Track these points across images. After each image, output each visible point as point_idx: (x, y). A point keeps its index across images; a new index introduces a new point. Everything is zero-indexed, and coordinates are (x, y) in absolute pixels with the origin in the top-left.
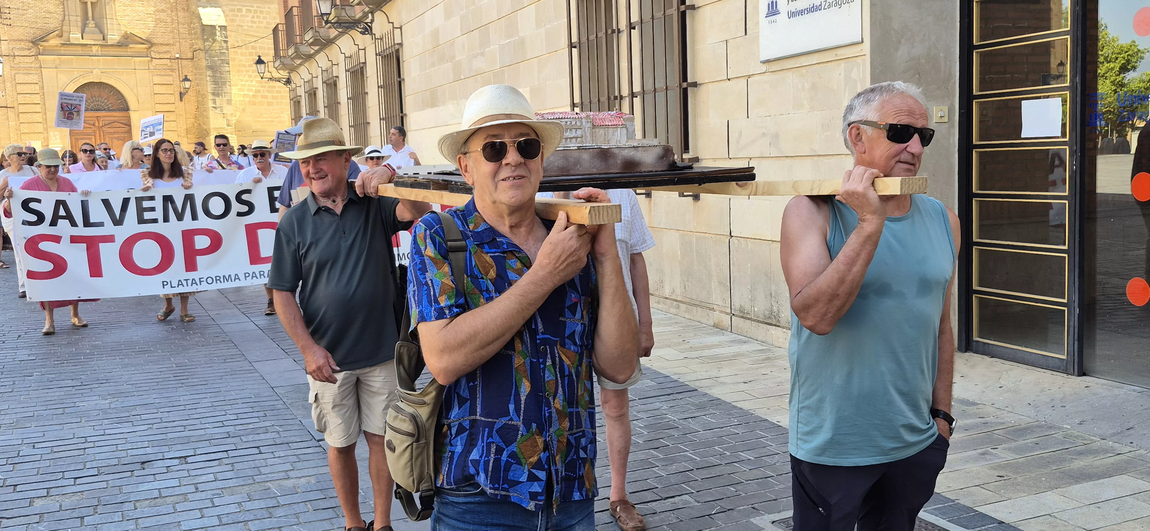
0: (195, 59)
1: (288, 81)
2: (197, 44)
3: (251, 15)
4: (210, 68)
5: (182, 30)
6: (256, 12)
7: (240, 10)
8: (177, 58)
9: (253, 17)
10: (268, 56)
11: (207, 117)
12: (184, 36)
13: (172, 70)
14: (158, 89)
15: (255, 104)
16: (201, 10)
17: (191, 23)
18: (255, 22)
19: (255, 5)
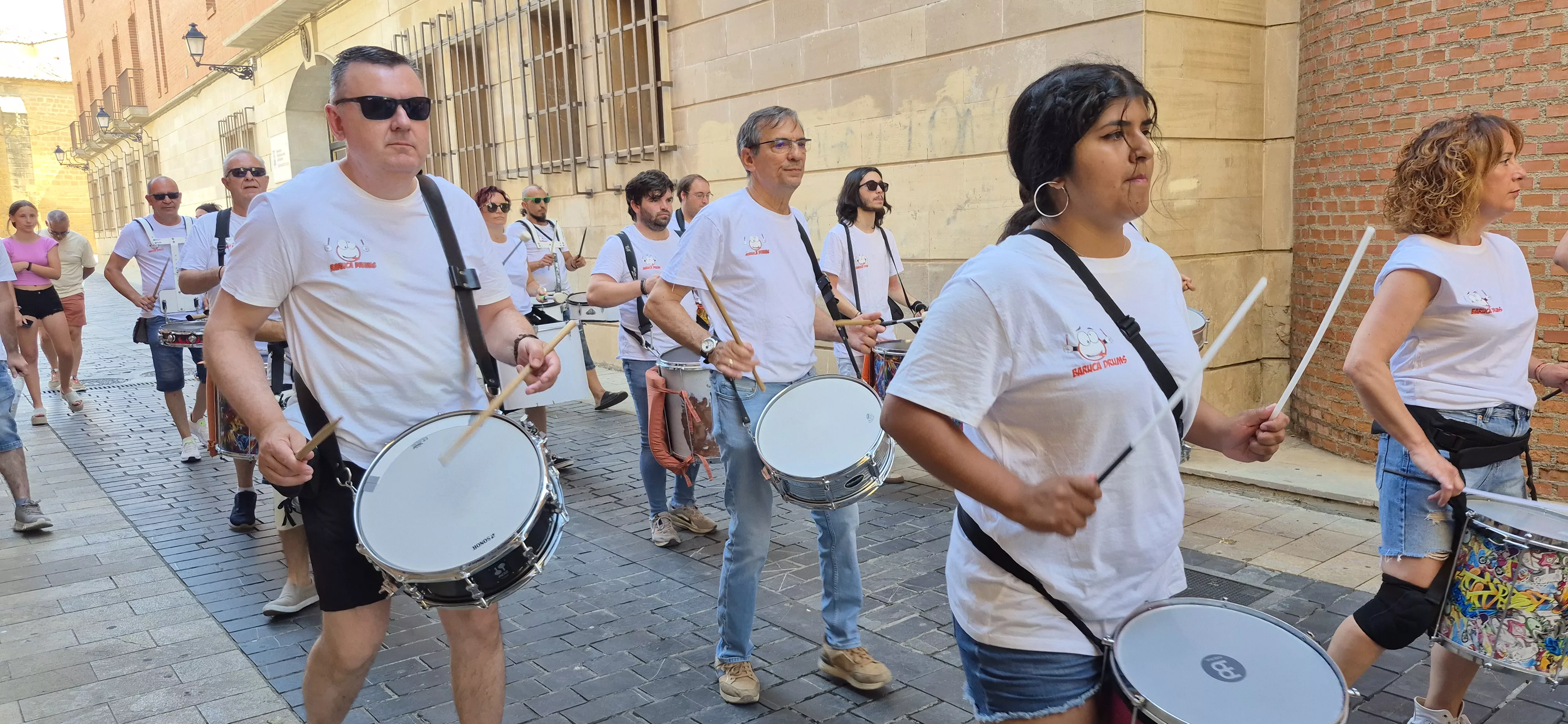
1: (86, 168)
3: (52, 104)
4: (11, 151)
6: (57, 101)
7: (40, 100)
9: (54, 106)
10: (66, 145)
18: (57, 111)
19: (56, 95)
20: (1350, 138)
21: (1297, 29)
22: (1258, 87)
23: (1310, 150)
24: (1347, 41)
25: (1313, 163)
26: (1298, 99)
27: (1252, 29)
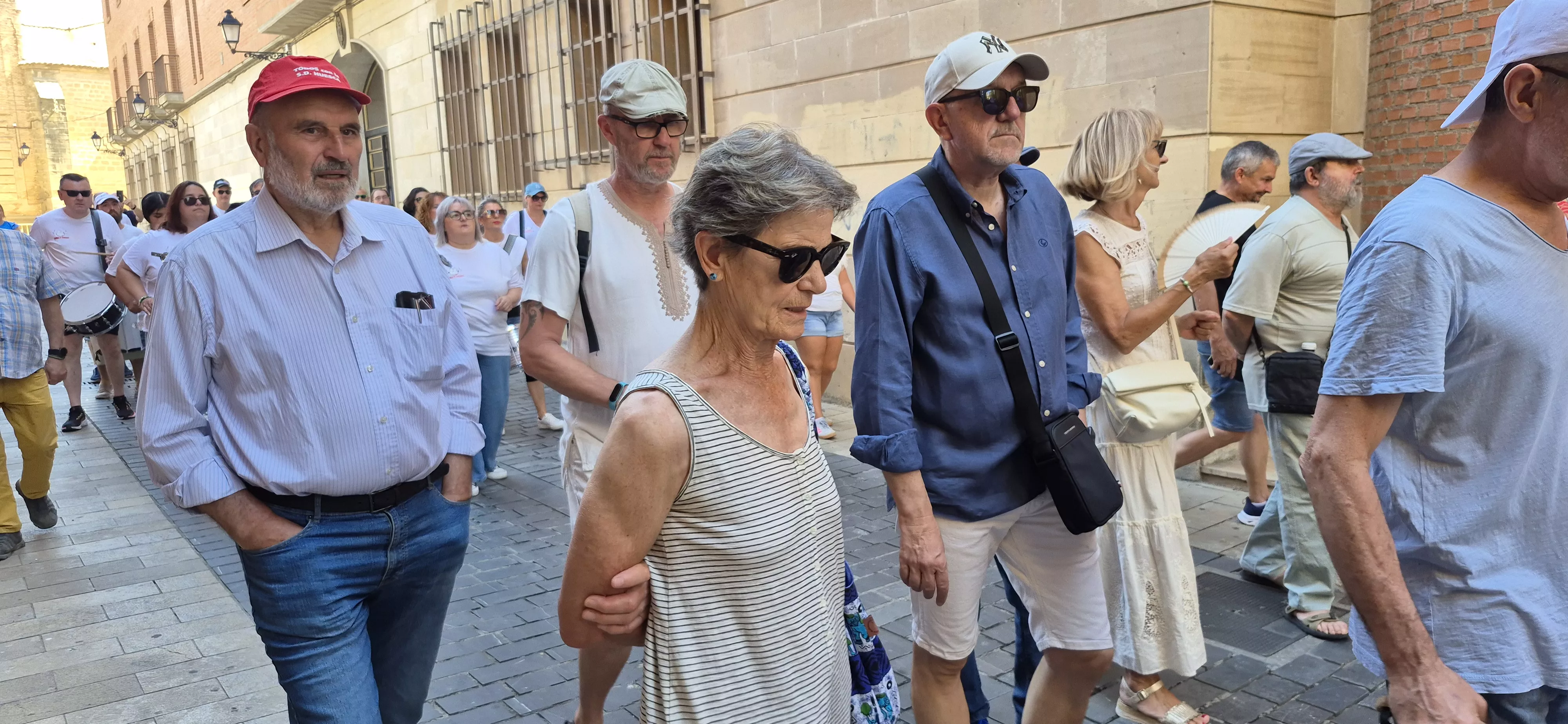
1: (123, 153)
3: (89, 89)
4: (49, 136)
5: (18, 103)
6: (93, 87)
7: (77, 85)
9: (91, 92)
10: (103, 131)
11: (48, 181)
12: (21, 107)
13: (10, 138)
16: (38, 85)
17: (28, 96)
18: (93, 96)
19: (93, 81)
20: (1426, 135)
21: (1368, 20)
22: (1325, 80)
23: (1382, 146)
24: (1423, 33)
25: (1385, 159)
26: (1368, 93)
27: (1321, 20)
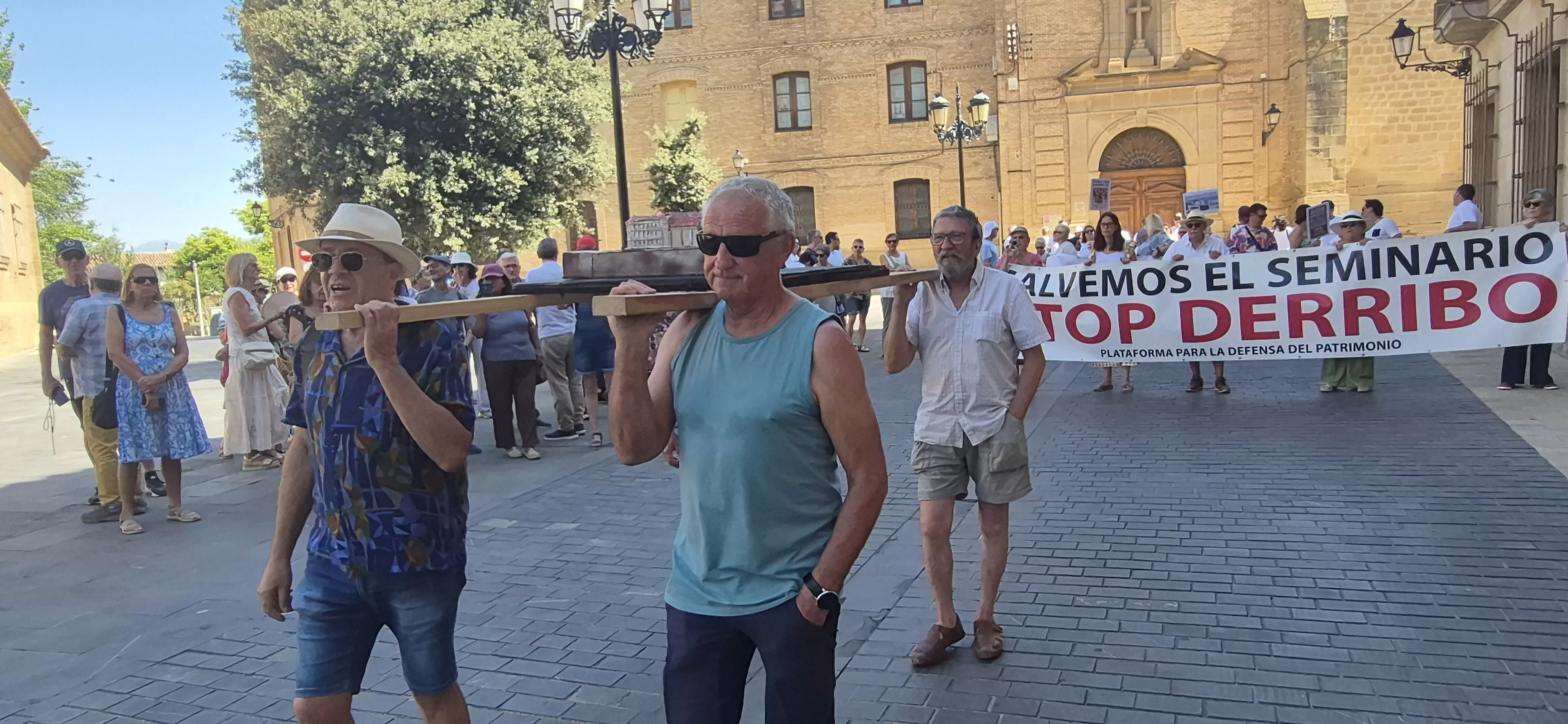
0: (1290, 79)
2: (1295, 54)
8: (1263, 80)
14: (1228, 130)
15: (1386, 142)
